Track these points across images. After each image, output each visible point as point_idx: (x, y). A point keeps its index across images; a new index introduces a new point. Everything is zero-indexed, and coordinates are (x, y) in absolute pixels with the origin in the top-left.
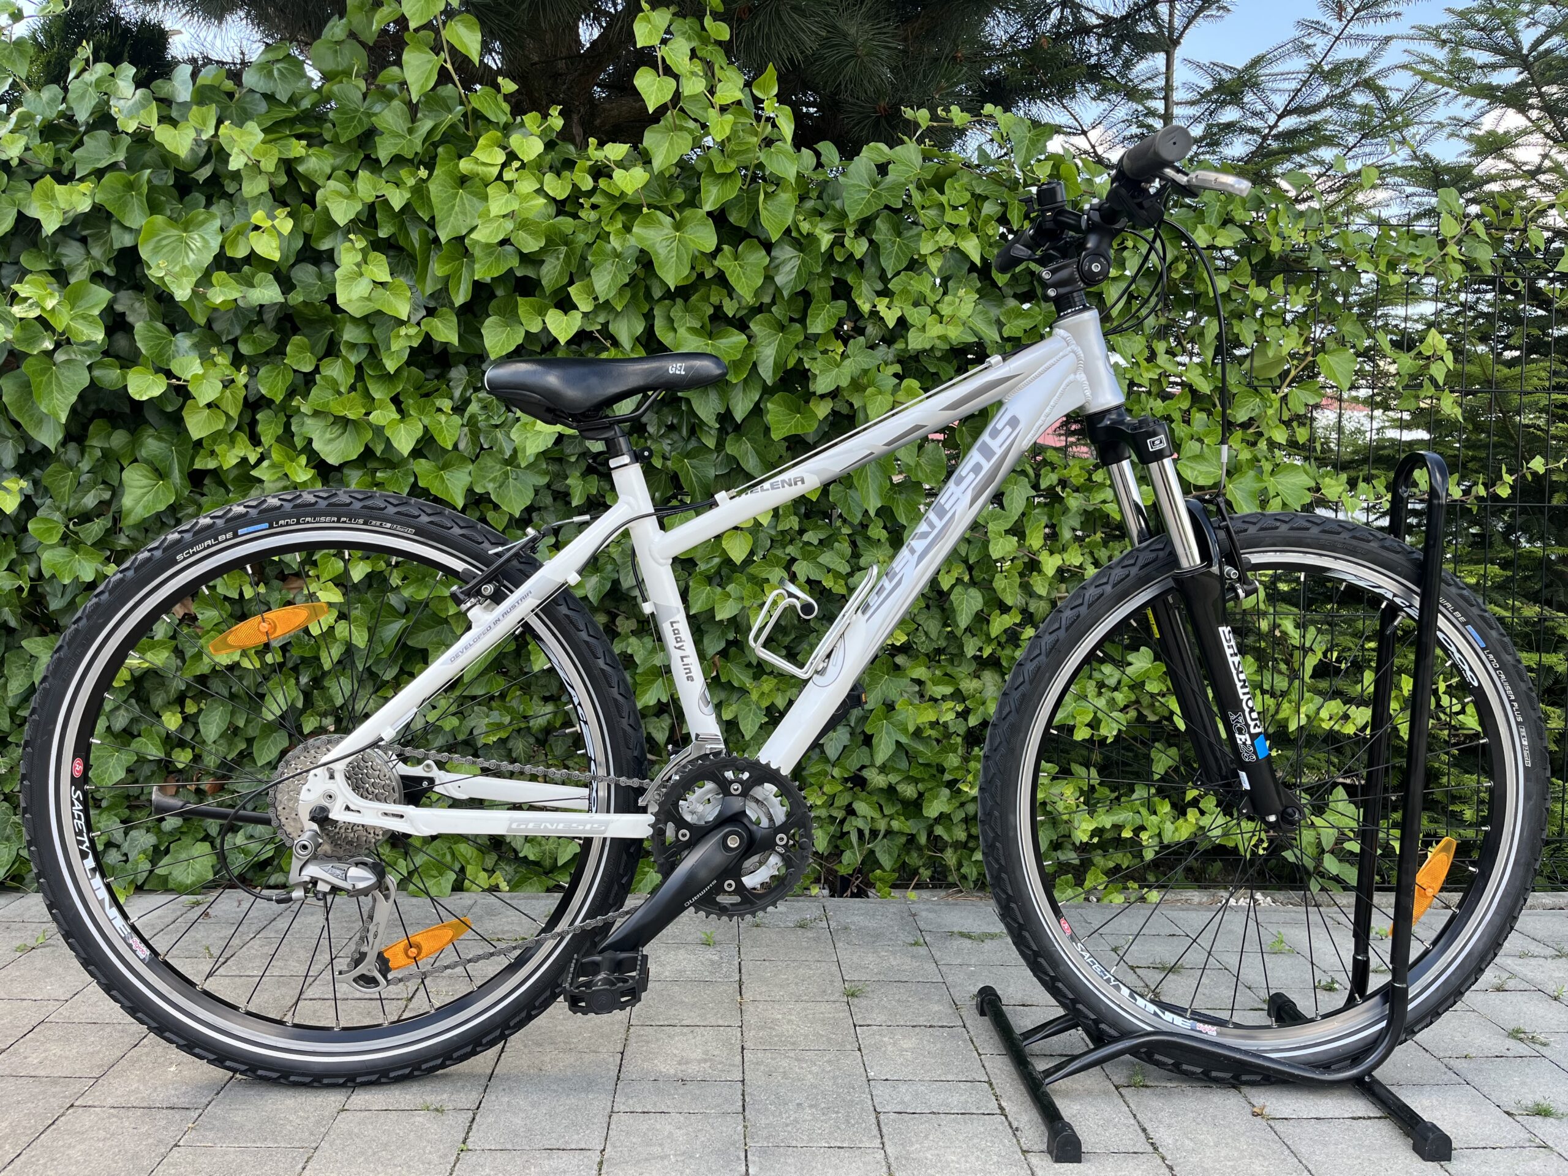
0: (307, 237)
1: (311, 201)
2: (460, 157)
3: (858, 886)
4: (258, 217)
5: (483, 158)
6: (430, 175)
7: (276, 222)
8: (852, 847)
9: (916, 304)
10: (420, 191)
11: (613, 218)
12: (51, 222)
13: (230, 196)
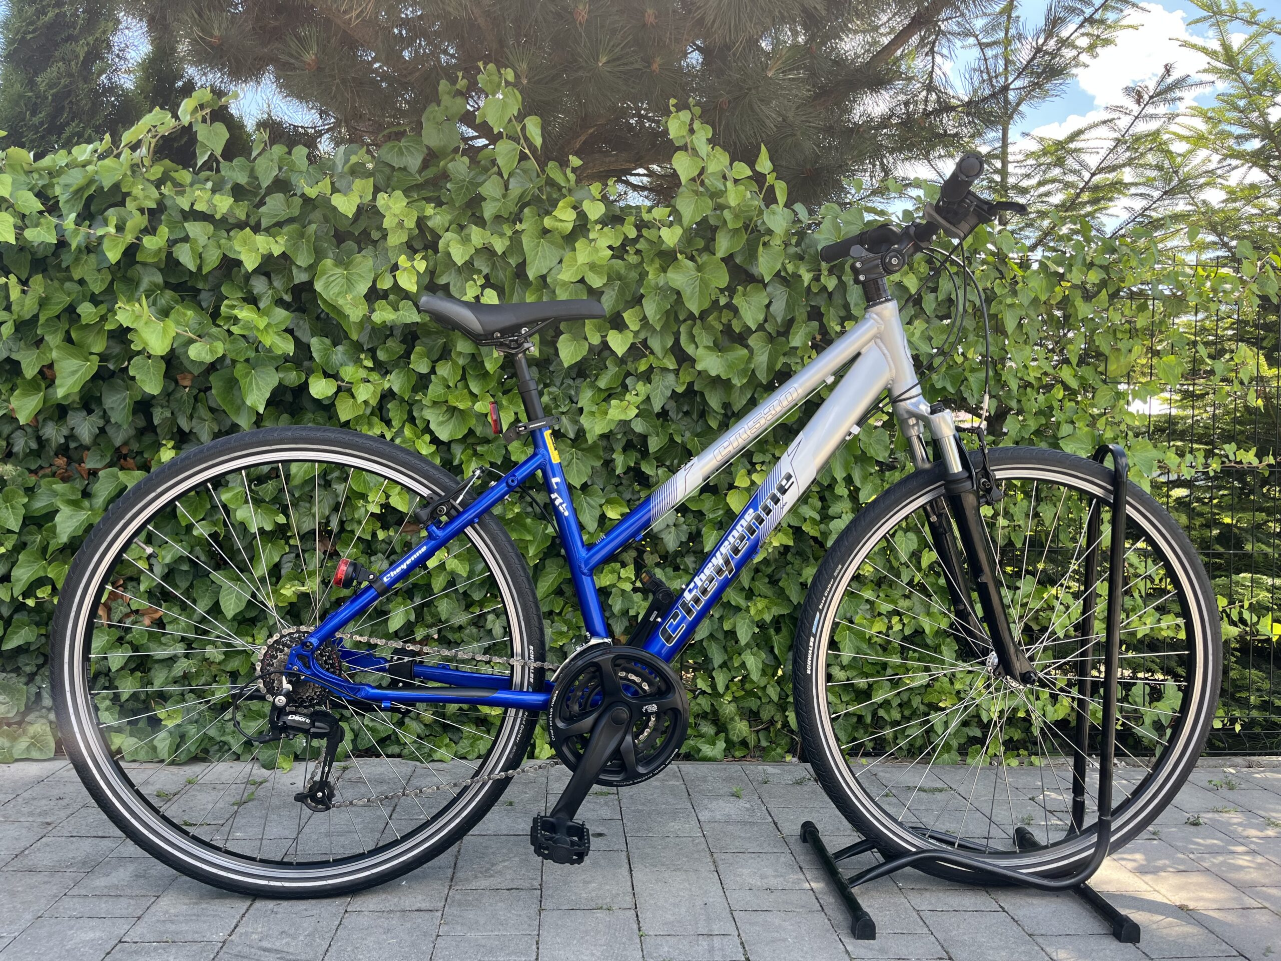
0: (433, 275)
1: (434, 246)
2: (544, 215)
4: (401, 260)
5: (561, 216)
7: (415, 263)
11: (652, 261)
12: (250, 263)
13: (375, 243)
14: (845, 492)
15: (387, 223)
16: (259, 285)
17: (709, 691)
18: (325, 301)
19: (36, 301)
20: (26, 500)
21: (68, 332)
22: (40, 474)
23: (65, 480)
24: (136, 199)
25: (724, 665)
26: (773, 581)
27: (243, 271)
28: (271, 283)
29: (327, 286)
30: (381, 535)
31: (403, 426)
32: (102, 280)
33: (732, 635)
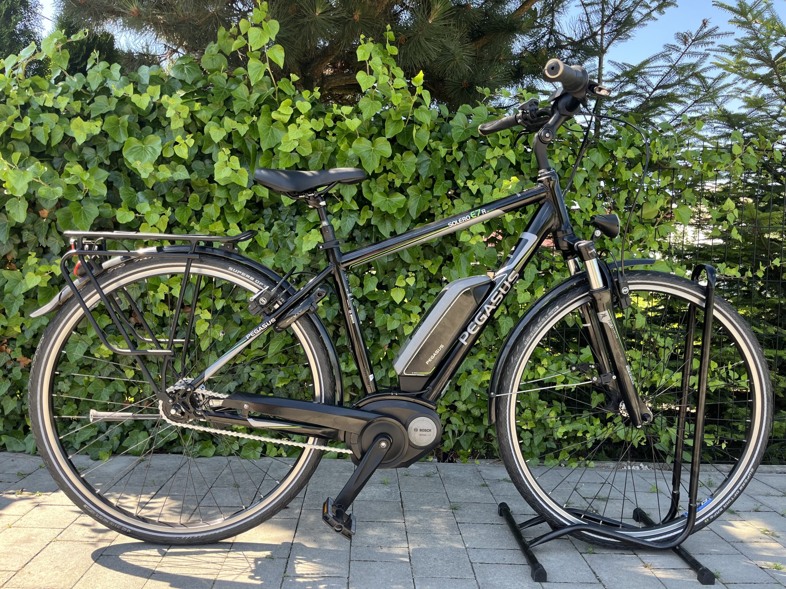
0: (200, 148)
1: (201, 130)
2: (271, 110)
3: (452, 458)
4: (178, 138)
5: (282, 112)
6: (258, 119)
7: (186, 141)
8: (449, 438)
9: (485, 183)
10: (253, 126)
11: (343, 140)
12: (80, 140)
13: (163, 128)
15: (170, 113)
16: (89, 154)
18: (129, 163)
24: (13, 99)
27: (77, 144)
28: (96, 153)
29: (130, 154)
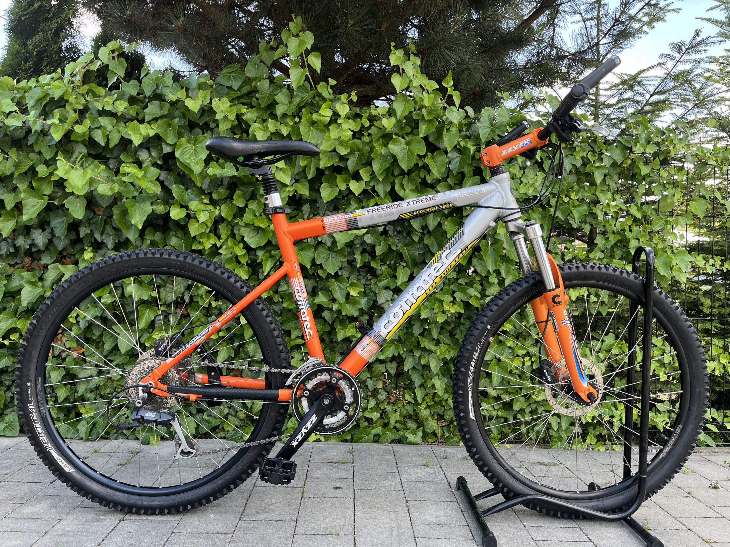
2: (313, 113)
5: (323, 113)
6: (300, 121)
10: (295, 127)
11: (378, 140)
12: (137, 141)
13: (212, 130)
14: (496, 281)
15: (218, 117)
16: (143, 155)
17: (412, 401)
18: (181, 163)
19: (12, 164)
20: (6, 282)
21: (31, 182)
22: (16, 267)
23: (28, 271)
24: (71, 104)
25: (422, 386)
26: (452, 335)
27: (133, 146)
28: (150, 154)
29: (182, 154)
30: (214, 304)
31: (227, 239)
32: (51, 152)
33: (427, 367)
